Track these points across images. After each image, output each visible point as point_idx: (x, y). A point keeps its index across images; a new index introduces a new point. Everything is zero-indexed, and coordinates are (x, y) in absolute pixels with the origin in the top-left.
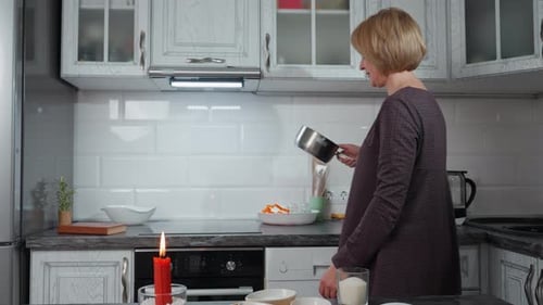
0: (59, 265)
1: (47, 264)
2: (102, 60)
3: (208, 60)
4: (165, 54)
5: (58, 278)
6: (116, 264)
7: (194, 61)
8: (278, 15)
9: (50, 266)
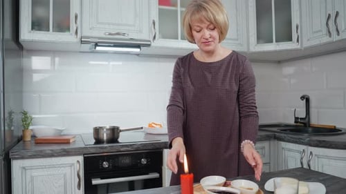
0: (32, 168)
1: (24, 168)
2: (49, 31)
3: (118, 34)
4: (91, 29)
5: (32, 178)
6: (72, 165)
7: (110, 34)
8: (159, 9)
9: (26, 170)
